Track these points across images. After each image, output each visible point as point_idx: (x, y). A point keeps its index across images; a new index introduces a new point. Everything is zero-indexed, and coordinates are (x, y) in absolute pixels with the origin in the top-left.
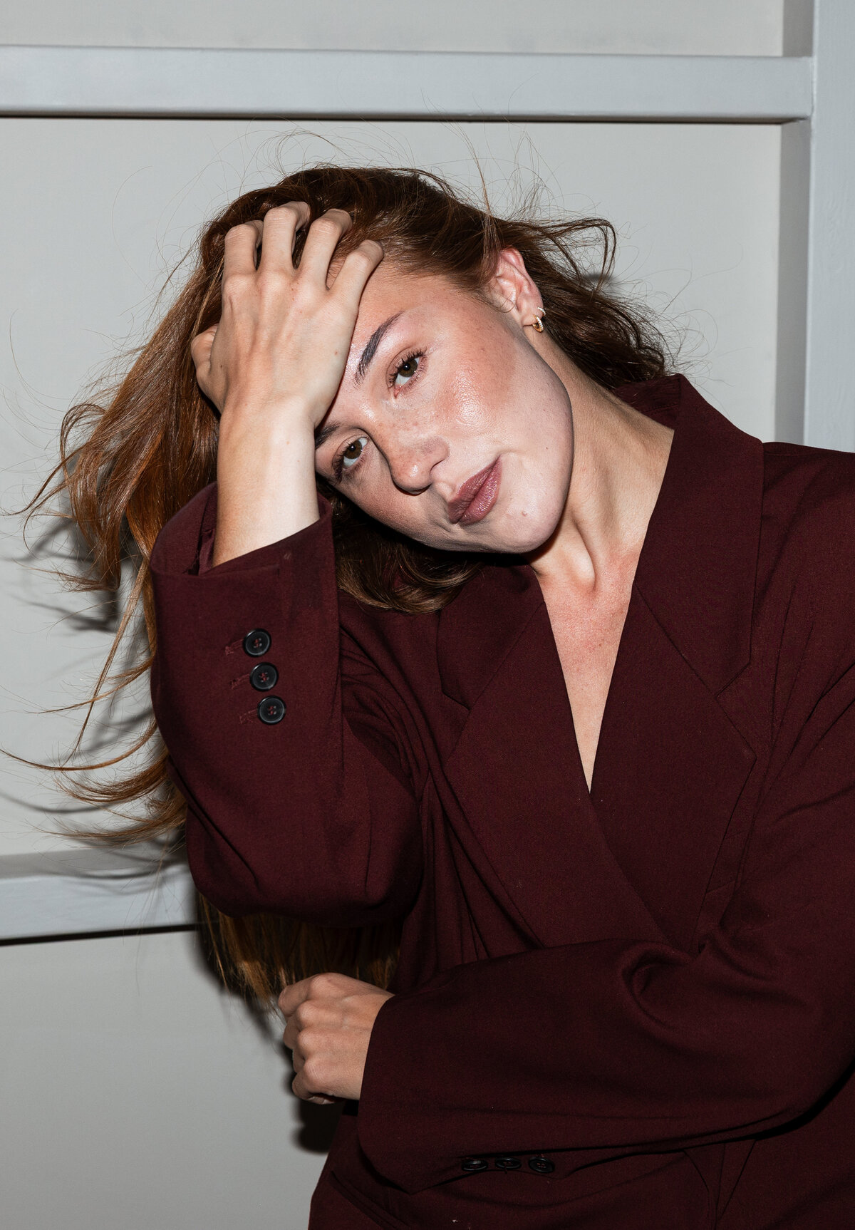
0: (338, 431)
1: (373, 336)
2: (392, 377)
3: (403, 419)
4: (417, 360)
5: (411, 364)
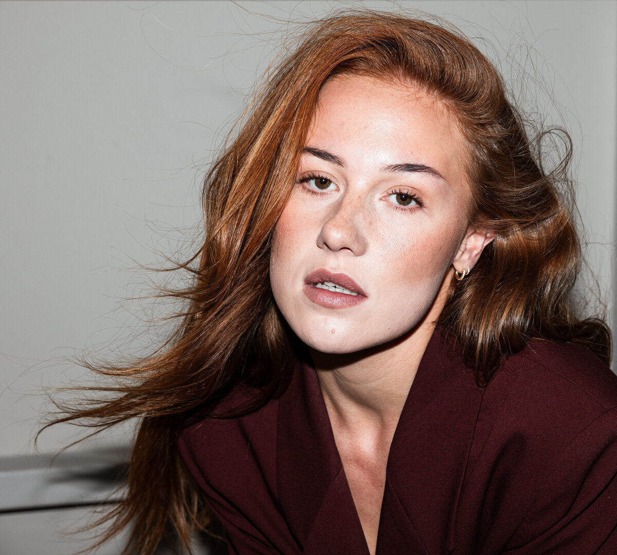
0: (339, 167)
1: (423, 166)
2: (394, 192)
3: (370, 212)
4: (413, 203)
5: (408, 200)
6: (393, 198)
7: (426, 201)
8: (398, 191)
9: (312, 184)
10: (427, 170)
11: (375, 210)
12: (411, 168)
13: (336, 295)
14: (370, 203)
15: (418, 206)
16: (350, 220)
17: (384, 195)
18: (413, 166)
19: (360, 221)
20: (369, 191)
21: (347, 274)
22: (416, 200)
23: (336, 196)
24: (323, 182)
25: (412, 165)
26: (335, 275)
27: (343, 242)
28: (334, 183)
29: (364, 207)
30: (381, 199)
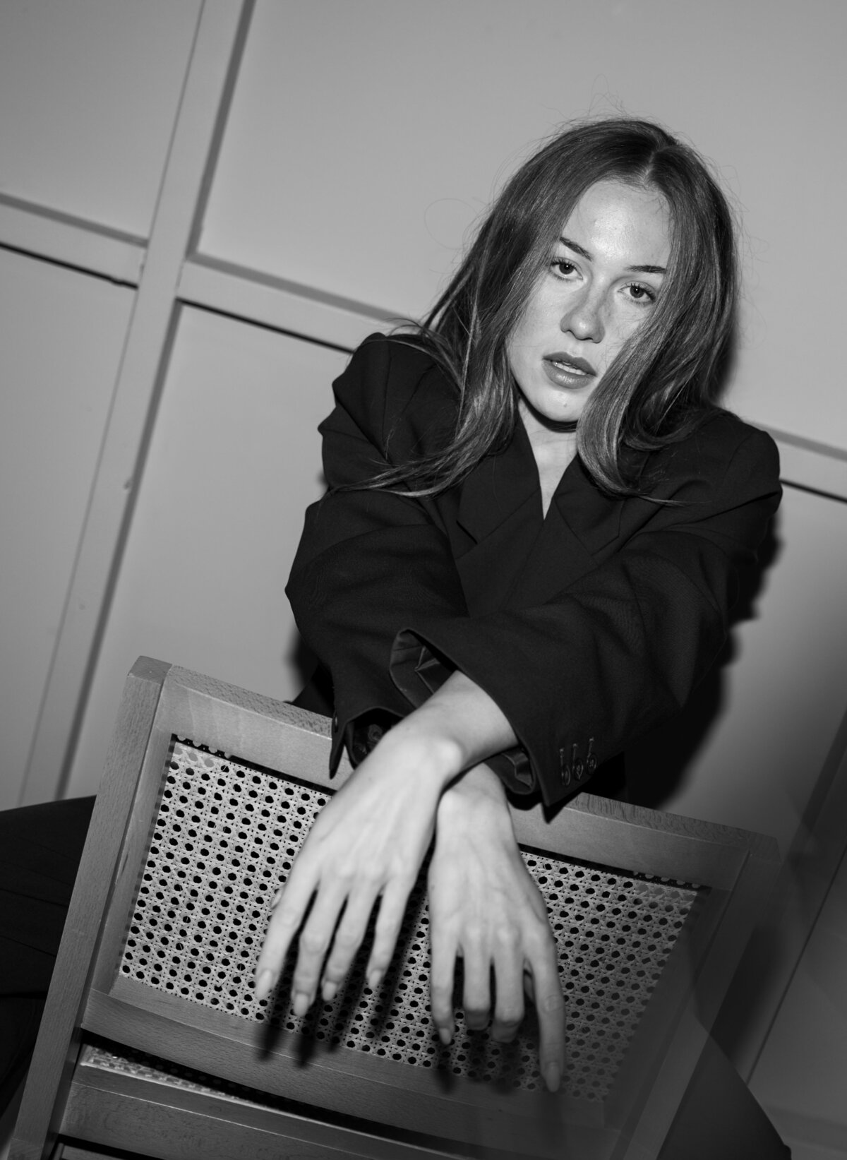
0: (586, 259)
2: (631, 286)
6: (628, 291)
8: (634, 285)
9: (557, 269)
11: (613, 302)
14: (610, 296)
15: (649, 300)
16: (594, 313)
17: (621, 288)
18: (653, 267)
19: (602, 313)
20: (611, 285)
21: (585, 358)
22: (648, 293)
23: (579, 285)
24: (567, 267)
26: (576, 358)
27: (587, 333)
28: (576, 270)
29: (606, 300)
30: (618, 292)
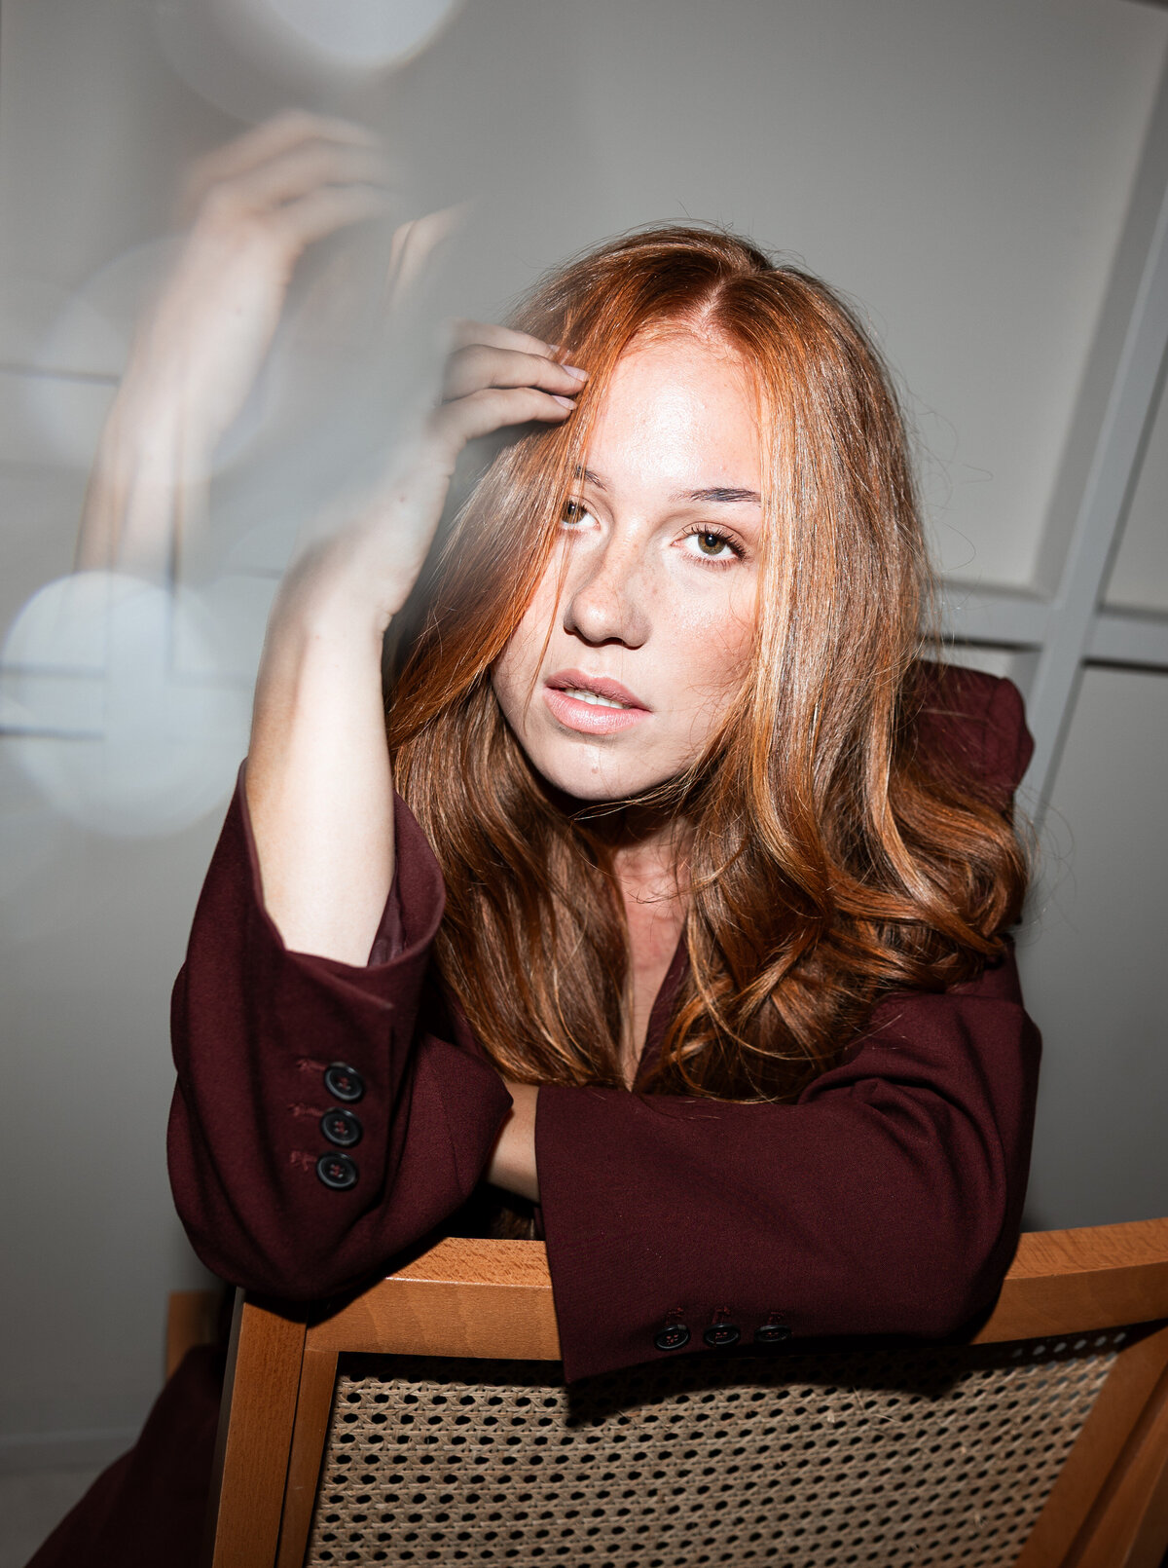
1: (743, 491)
2: (695, 530)
3: (653, 570)
4: (726, 553)
5: (718, 546)
7: (749, 550)
8: (703, 529)
10: (750, 498)
11: (662, 565)
12: (723, 495)
13: (598, 711)
14: (653, 554)
15: (734, 556)
16: (620, 589)
17: (677, 537)
19: (638, 591)
20: (652, 535)
21: (615, 679)
22: (732, 546)
23: (596, 540)
24: (573, 512)
25: (726, 490)
27: (609, 630)
28: (589, 512)
29: (643, 563)
30: (672, 545)
